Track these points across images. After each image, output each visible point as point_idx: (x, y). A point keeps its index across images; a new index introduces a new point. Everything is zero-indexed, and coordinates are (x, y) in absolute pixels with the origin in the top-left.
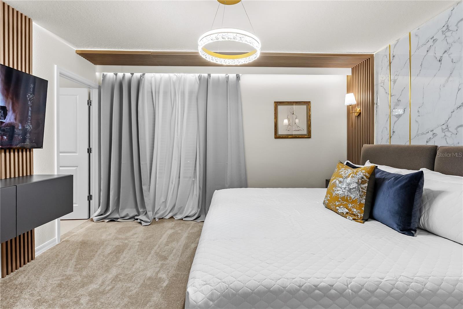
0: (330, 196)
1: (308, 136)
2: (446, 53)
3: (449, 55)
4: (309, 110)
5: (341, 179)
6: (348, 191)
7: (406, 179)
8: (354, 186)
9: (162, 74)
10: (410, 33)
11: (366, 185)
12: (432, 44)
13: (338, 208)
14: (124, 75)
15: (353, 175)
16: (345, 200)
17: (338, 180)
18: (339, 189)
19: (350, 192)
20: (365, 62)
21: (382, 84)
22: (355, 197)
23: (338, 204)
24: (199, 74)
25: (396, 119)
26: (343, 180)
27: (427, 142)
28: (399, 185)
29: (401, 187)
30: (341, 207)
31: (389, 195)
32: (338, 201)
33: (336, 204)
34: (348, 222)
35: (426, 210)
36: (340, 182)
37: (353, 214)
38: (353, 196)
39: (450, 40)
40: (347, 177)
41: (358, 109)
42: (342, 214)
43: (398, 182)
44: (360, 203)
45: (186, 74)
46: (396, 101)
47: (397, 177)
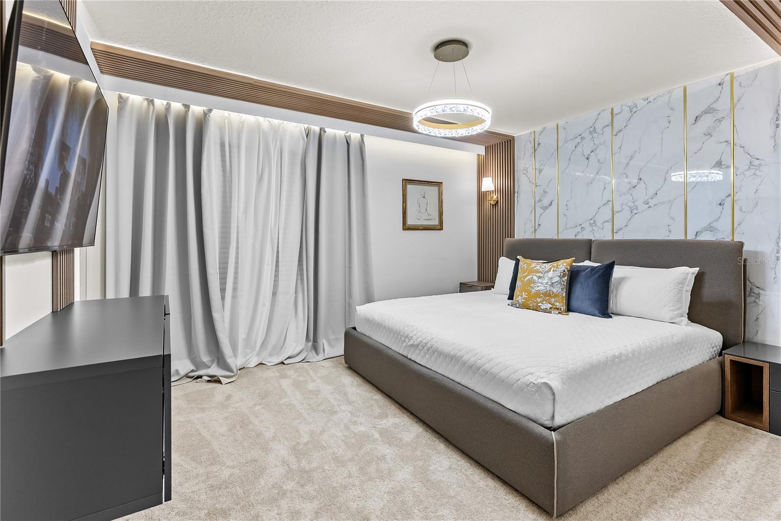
0: (526, 293)
1: (440, 227)
2: (593, 153)
3: (596, 155)
4: (440, 194)
5: (540, 274)
6: (550, 285)
7: (603, 269)
8: (556, 280)
9: (244, 116)
10: (557, 124)
11: (566, 278)
12: (580, 141)
13: (540, 304)
14: (169, 105)
15: (555, 269)
16: (547, 295)
17: (536, 276)
18: (540, 285)
19: (552, 286)
20: (504, 143)
21: (525, 172)
22: (557, 291)
23: (539, 300)
24: (308, 125)
25: (542, 211)
26: (542, 275)
27: (576, 236)
28: (597, 276)
29: (599, 276)
30: (544, 303)
31: (588, 285)
32: (540, 297)
33: (537, 301)
34: (554, 317)
35: (614, 294)
36: (539, 277)
37: (556, 308)
38: (555, 290)
39: (596, 142)
40: (547, 272)
41: (495, 197)
42: (545, 311)
43: (596, 272)
44: (562, 296)
45: (286, 122)
46: (542, 192)
47: (593, 268)
